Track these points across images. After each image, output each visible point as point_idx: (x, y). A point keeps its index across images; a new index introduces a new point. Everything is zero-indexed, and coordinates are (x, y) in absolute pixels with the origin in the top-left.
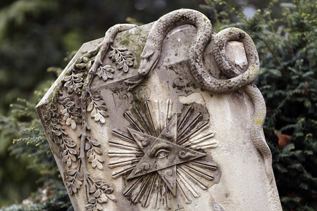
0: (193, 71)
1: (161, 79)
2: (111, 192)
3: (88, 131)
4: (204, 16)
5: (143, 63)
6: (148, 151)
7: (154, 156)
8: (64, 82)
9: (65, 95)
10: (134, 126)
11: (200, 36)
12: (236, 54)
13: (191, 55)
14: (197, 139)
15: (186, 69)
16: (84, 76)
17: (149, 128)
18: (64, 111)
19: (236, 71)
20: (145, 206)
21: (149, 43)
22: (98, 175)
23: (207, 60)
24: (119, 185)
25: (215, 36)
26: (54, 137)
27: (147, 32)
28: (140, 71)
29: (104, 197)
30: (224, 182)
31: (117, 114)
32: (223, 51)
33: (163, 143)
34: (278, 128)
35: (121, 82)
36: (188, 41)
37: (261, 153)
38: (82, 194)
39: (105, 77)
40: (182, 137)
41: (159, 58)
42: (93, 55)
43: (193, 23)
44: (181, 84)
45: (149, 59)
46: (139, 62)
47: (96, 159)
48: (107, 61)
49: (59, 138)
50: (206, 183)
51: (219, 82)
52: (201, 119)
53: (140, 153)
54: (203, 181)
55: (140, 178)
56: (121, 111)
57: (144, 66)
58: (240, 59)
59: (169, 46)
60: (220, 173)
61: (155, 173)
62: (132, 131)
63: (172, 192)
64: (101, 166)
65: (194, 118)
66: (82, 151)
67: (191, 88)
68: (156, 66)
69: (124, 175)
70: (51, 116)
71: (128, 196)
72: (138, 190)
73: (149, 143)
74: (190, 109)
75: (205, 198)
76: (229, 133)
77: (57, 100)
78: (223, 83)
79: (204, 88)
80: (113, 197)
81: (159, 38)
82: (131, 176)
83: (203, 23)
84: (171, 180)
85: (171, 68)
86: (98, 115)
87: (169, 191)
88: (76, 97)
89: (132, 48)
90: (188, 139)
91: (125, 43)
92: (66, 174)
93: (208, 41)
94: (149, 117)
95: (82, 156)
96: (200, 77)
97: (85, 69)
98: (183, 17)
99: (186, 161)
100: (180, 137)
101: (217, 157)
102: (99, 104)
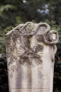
0: (43, 38)
1: (35, 37)
2: (16, 59)
3: (15, 44)
4: (49, 26)
5: (32, 32)
6: (27, 53)
7: (28, 54)
8: (13, 31)
9: (13, 34)
10: (26, 46)
11: (47, 30)
12: (54, 37)
13: (43, 34)
14: (39, 53)
15: (41, 37)
16: (18, 31)
17: (29, 47)
18: (11, 38)
19: (52, 41)
20: (23, 65)
21: (35, 28)
22: (15, 55)
23: (47, 36)
24: (19, 58)
25: (50, 31)
26: (7, 43)
27: (35, 26)
28: (31, 34)
29: (14, 60)
30: (42, 65)
31: (23, 42)
32: (51, 35)
33: (31, 52)
34: (59, 56)
35: (26, 35)
36: (44, 31)
37: (52, 61)
38: (10, 58)
39: (23, 33)
40: (36, 52)
41: (36, 32)
42: (22, 27)
43: (46, 27)
44: (39, 40)
45: (34, 32)
46: (31, 32)
47: (15, 51)
48: (24, 29)
49: (8, 44)
50: (38, 64)
51: (48, 42)
52: (41, 49)
53: (25, 53)
54: (38, 63)
55: (24, 58)
56: (24, 42)
57: (32, 33)
58: (54, 38)
59: (39, 30)
60: (42, 62)
61: (28, 58)
62: (25, 47)
63: (30, 63)
64: (16, 53)
65: (40, 48)
66: (13, 48)
67: (41, 41)
68: (35, 34)
69: (20, 56)
70: (8, 38)
71: (20, 61)
72: (22, 60)
73: (28, 51)
74: (40, 46)
75: (37, 67)
76: (47, 54)
77: (10, 35)
78: (49, 42)
79: (44, 42)
80: (16, 60)
81: (37, 28)
82: (22, 57)
83: (48, 27)
84: (31, 61)
85: (38, 35)
86: (18, 41)
87: (29, 63)
88: (15, 36)
89: (31, 28)
90: (37, 52)
91: (30, 27)
92: (7, 52)
93: (48, 32)
94: (30, 45)
95: (12, 49)
96: (44, 39)
97: (19, 30)
98: (44, 25)
99: (35, 57)
100: (35, 52)
101: (42, 58)
102: (20, 39)
